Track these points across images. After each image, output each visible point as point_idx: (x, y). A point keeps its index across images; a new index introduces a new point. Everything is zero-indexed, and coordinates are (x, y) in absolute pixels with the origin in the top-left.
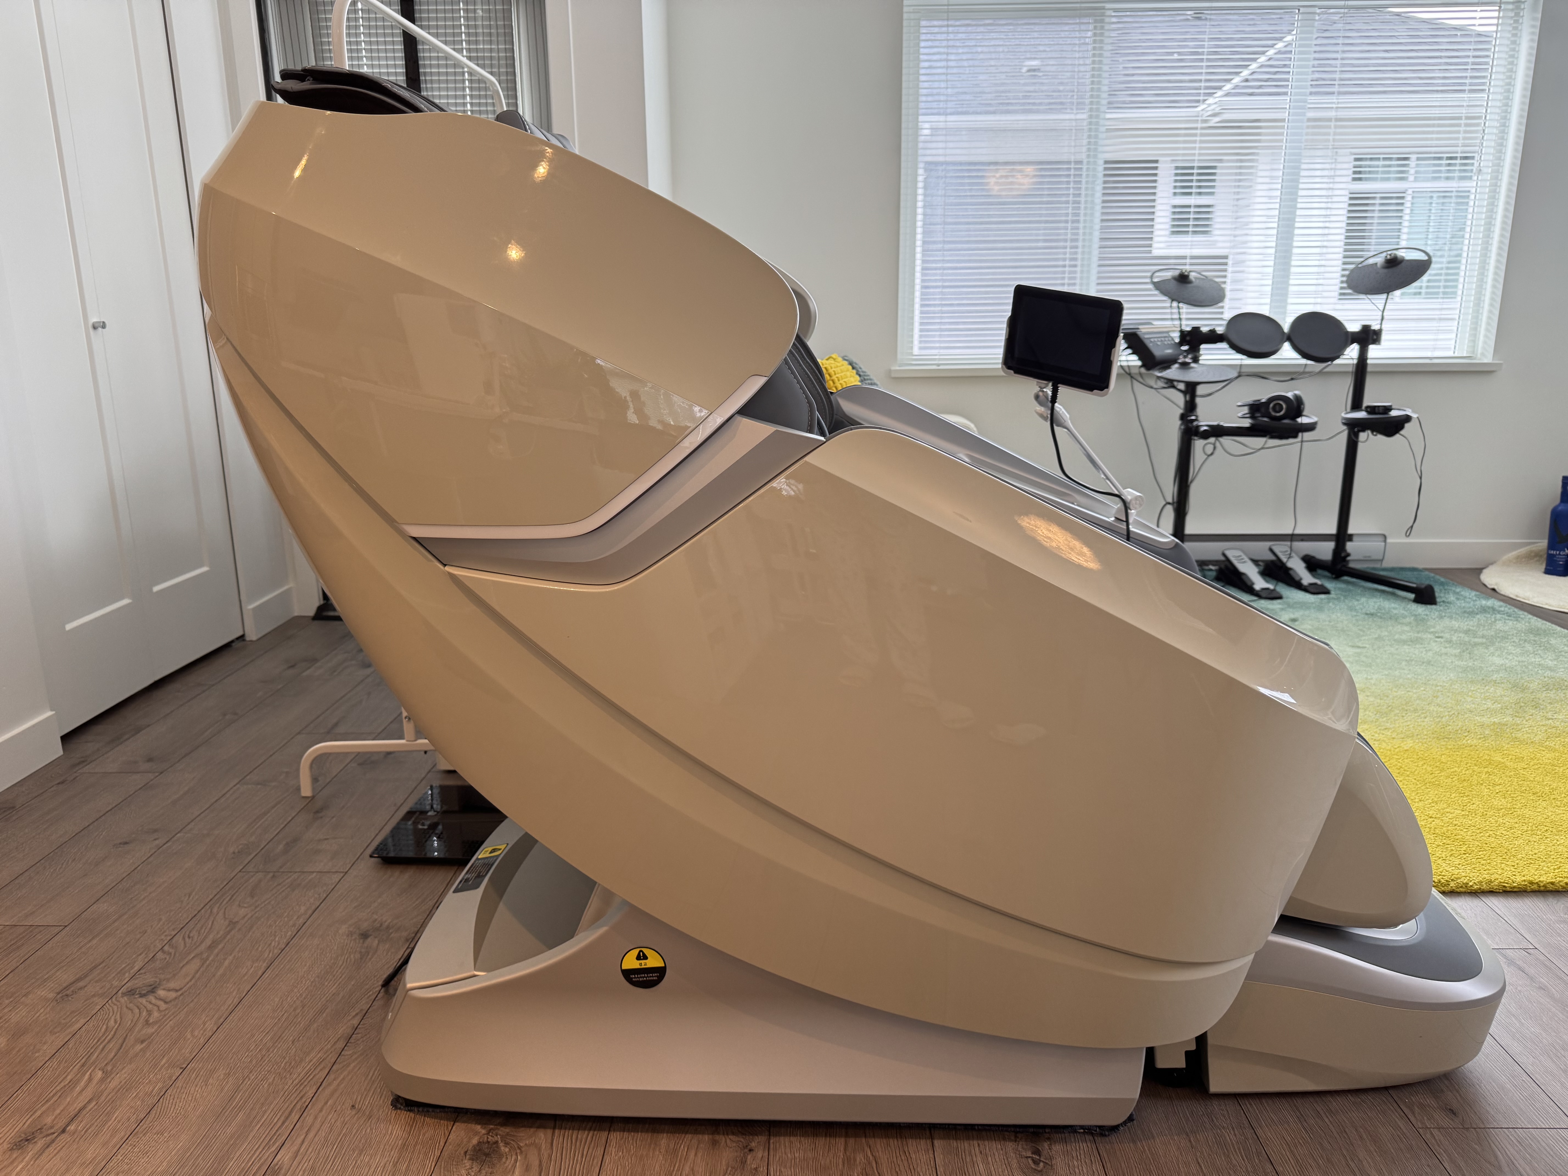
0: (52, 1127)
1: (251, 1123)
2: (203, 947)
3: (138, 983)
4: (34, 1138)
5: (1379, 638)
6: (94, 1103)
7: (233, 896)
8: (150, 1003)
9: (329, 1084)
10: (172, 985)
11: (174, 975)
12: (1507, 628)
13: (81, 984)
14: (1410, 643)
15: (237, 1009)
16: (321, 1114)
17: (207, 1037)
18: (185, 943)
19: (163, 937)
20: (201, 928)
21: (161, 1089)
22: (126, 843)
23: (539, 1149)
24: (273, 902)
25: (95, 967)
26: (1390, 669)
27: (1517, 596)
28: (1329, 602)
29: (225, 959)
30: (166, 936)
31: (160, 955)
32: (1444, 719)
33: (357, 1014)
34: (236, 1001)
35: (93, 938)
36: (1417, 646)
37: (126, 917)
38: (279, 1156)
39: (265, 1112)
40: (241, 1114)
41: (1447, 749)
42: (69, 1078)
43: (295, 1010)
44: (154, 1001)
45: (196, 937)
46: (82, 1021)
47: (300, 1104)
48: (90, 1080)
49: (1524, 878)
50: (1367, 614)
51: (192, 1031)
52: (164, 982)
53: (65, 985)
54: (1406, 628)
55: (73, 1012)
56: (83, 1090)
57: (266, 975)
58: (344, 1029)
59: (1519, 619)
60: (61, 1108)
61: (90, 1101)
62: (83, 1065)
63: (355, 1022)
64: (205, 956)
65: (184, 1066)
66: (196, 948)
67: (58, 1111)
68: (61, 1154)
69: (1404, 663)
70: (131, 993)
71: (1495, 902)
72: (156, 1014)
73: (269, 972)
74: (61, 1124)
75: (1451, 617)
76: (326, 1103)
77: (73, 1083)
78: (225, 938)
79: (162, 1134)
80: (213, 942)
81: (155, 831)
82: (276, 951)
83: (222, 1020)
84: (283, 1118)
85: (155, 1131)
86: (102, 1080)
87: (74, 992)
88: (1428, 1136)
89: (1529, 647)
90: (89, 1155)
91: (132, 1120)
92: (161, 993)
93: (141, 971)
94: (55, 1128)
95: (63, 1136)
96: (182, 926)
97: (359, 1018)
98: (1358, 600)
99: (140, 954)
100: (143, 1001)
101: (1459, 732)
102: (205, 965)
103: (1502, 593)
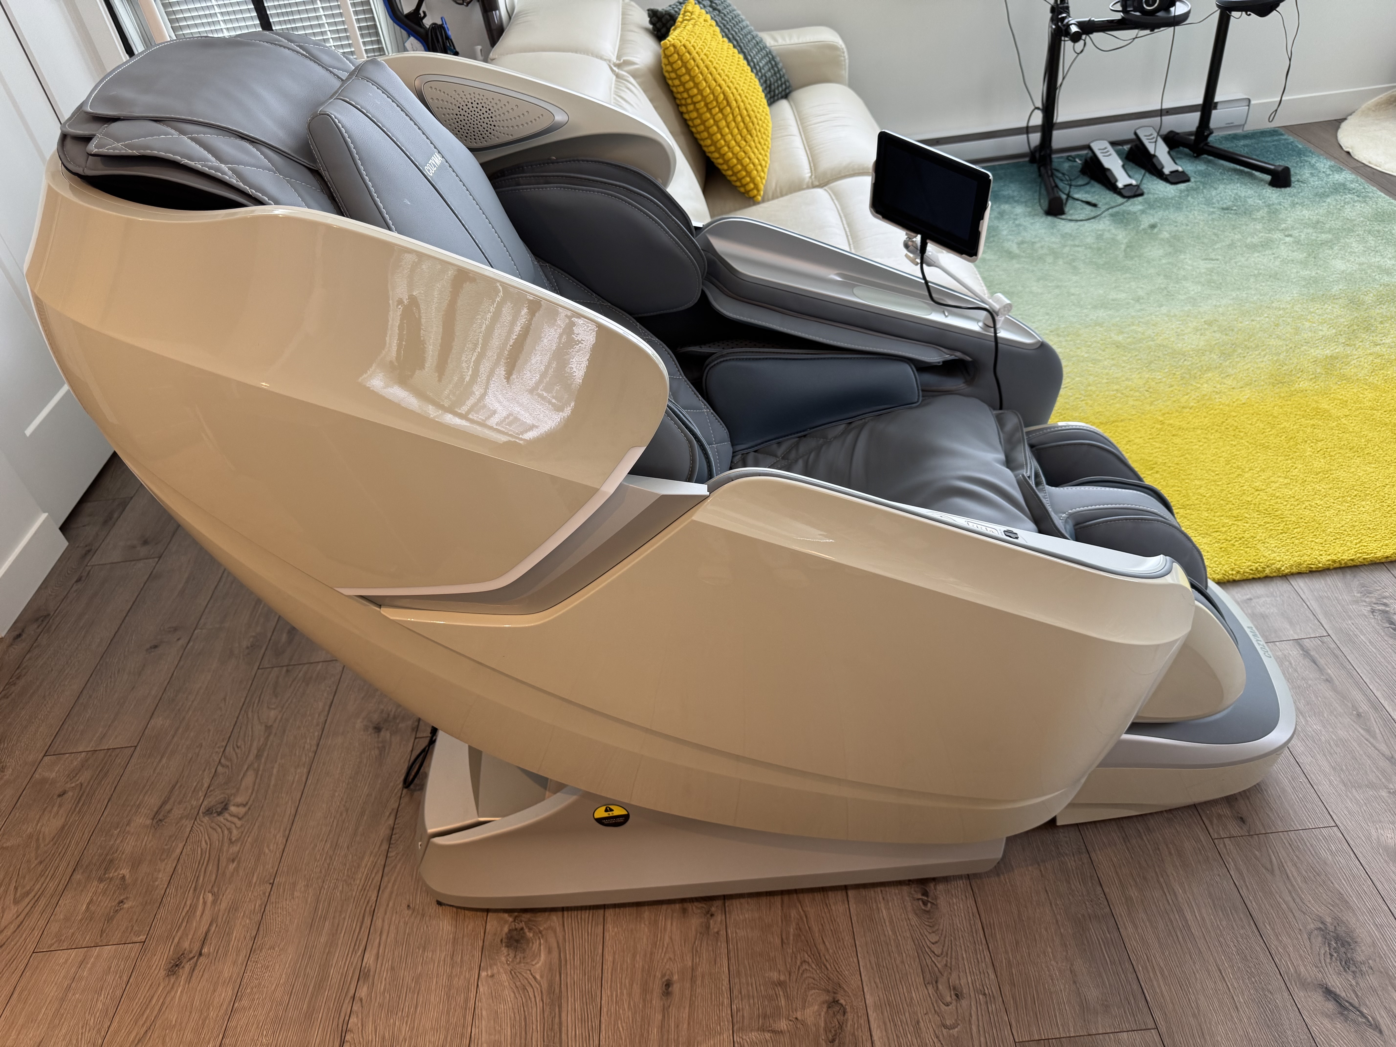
0: (191, 952)
1: (337, 930)
2: (251, 757)
3: (211, 801)
4: (181, 963)
5: (1232, 246)
6: (215, 925)
7: (260, 698)
8: (227, 820)
9: (386, 887)
10: (239, 799)
11: (238, 789)
12: (1354, 214)
13: (168, 807)
14: (1261, 249)
15: (296, 819)
16: (387, 916)
17: (281, 850)
18: (236, 754)
19: (217, 750)
20: (245, 736)
21: (260, 906)
22: (155, 647)
23: (555, 932)
24: (294, 700)
25: (174, 787)
26: (1239, 289)
27: (1370, 162)
28: (1188, 196)
29: (273, 768)
30: (219, 748)
31: (220, 769)
32: (1281, 356)
33: (390, 814)
34: (293, 811)
35: (162, 757)
36: (1267, 252)
37: (180, 730)
38: (365, 960)
39: (344, 918)
40: (327, 923)
41: (1280, 397)
42: (188, 903)
43: (341, 815)
44: (230, 818)
45: (243, 747)
46: (181, 845)
47: (368, 909)
48: (205, 903)
49: (1329, 558)
50: (1223, 209)
51: (268, 847)
52: (232, 798)
53: (155, 810)
54: (1259, 227)
55: (170, 837)
56: (202, 914)
57: (309, 782)
58: (383, 831)
59: (1368, 199)
60: (192, 933)
61: (210, 925)
62: (195, 890)
63: (391, 822)
64: (256, 765)
65: (272, 881)
66: (247, 758)
67: (190, 937)
68: (206, 976)
69: (1252, 280)
70: (209, 812)
71: (1300, 584)
72: (235, 832)
73: (310, 777)
74: (196, 948)
75: (1302, 204)
76: (388, 905)
77: (193, 908)
78: (266, 745)
79: (274, 949)
80: (259, 750)
81: (176, 629)
82: (311, 755)
83: (287, 832)
84: (359, 924)
85: (268, 947)
86: (214, 902)
87: (165, 817)
88: (1222, 846)
89: (1371, 241)
90: (226, 974)
91: (248, 938)
92: (233, 809)
93: (211, 788)
94: (194, 952)
95: (201, 959)
96: (228, 735)
97: (392, 817)
98: (1216, 189)
99: (205, 770)
100: (221, 819)
101: (1294, 372)
102: (259, 777)
103: (1356, 158)
